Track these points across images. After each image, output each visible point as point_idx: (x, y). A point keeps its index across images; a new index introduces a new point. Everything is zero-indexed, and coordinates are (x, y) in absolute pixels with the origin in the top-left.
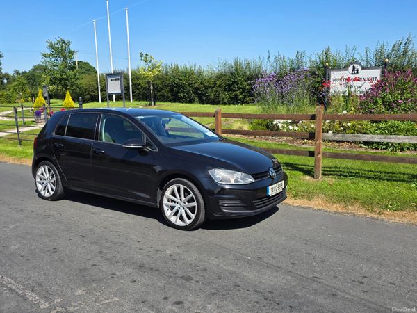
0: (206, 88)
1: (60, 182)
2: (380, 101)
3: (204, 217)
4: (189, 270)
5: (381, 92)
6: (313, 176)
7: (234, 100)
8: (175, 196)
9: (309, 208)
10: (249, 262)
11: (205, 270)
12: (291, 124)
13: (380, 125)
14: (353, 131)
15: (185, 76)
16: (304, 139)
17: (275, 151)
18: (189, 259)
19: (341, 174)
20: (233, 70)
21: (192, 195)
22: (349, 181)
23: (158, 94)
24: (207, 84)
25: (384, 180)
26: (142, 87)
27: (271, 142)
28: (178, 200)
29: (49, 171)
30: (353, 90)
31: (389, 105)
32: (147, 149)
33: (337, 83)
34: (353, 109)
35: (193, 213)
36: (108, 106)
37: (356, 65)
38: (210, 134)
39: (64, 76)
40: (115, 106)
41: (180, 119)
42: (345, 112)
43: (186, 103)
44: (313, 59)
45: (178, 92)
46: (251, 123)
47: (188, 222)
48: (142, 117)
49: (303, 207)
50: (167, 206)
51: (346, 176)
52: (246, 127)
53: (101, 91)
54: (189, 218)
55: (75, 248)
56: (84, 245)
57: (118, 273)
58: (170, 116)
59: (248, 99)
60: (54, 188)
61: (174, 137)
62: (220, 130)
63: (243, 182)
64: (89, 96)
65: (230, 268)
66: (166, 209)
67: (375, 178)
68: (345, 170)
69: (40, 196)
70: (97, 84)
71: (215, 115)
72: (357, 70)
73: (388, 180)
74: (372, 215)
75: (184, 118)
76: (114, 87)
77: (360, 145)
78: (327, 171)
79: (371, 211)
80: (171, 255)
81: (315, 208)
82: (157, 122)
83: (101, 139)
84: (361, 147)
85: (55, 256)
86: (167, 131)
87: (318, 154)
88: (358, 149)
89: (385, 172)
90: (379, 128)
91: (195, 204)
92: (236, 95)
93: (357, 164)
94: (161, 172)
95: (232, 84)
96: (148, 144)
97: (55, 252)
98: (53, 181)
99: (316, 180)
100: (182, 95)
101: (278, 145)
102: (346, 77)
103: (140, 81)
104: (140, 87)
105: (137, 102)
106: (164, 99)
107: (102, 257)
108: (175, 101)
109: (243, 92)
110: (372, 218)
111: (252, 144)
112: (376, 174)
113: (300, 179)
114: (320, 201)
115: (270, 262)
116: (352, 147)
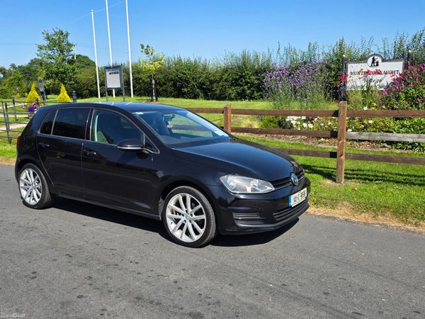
0: (212, 82)
1: (47, 188)
2: (403, 96)
3: (214, 232)
4: (198, 303)
5: (403, 86)
6: (335, 180)
7: (241, 96)
8: (180, 207)
9: (334, 218)
10: (271, 291)
11: (219, 302)
12: (305, 121)
13: (405, 122)
14: (375, 129)
15: (190, 70)
16: (320, 138)
17: (291, 152)
18: (197, 288)
19: (366, 178)
20: (240, 63)
21: (200, 206)
22: (375, 186)
23: (161, 89)
24: (212, 78)
25: (415, 185)
26: (143, 81)
27: (284, 142)
28: (184, 212)
29: (34, 175)
30: (372, 84)
31: (413, 100)
32: (147, 151)
33: (355, 77)
34: (375, 105)
35: (202, 227)
36: (107, 101)
37: (376, 57)
38: (220, 133)
39: (61, 70)
40: (114, 101)
41: (185, 115)
42: (366, 108)
43: (190, 98)
44: (327, 51)
45: (182, 87)
46: (262, 120)
47: (196, 238)
48: (141, 113)
49: (327, 217)
50: (171, 218)
51: (372, 180)
52: (256, 125)
53: (100, 86)
54: (197, 233)
55: (58, 272)
56: (70, 268)
57: (110, 309)
58: (173, 111)
59: (256, 94)
60: (40, 195)
61: (178, 136)
62: (229, 128)
63: (261, 191)
64: (87, 91)
65: (249, 300)
66: (169, 221)
67: (404, 183)
68: (370, 173)
69: (25, 203)
70: (96, 78)
71: (223, 111)
72: (377, 63)
73: (420, 185)
74: (407, 226)
75: (190, 114)
76: (114, 82)
77: (382, 145)
78: (349, 174)
79: (406, 222)
80: (176, 282)
81: (340, 217)
82: (158, 119)
83: (93, 139)
84: (384, 147)
85: (34, 283)
86: (170, 129)
87: (341, 155)
88: (381, 149)
89: (415, 176)
90: (403, 126)
91: (204, 217)
92: (243, 90)
93: (382, 167)
94: (164, 178)
95: (240, 78)
96: (148, 145)
97: (33, 278)
98: (39, 186)
99: (338, 184)
100: (186, 90)
101: (293, 144)
102: (365, 70)
103: (141, 76)
104: (141, 81)
105: (138, 98)
106: (167, 94)
107: (91, 284)
108: (178, 97)
109: (251, 87)
110: (408, 231)
111: (263, 144)
112: (405, 178)
113: (320, 184)
114: (344, 210)
115: (297, 291)
116: (373, 147)
